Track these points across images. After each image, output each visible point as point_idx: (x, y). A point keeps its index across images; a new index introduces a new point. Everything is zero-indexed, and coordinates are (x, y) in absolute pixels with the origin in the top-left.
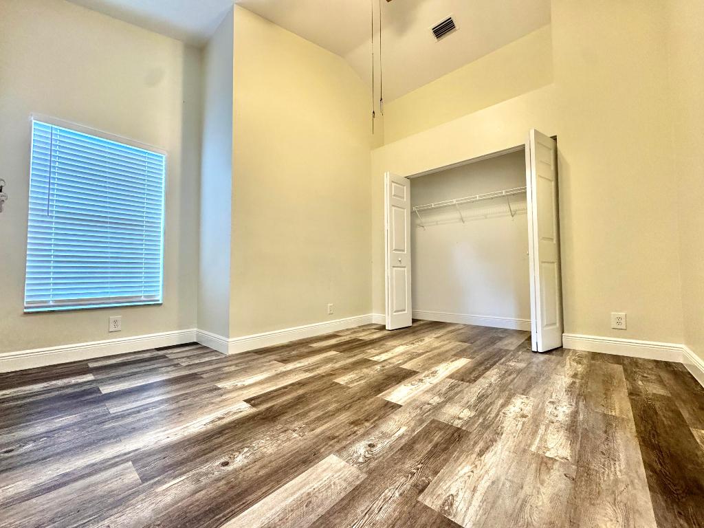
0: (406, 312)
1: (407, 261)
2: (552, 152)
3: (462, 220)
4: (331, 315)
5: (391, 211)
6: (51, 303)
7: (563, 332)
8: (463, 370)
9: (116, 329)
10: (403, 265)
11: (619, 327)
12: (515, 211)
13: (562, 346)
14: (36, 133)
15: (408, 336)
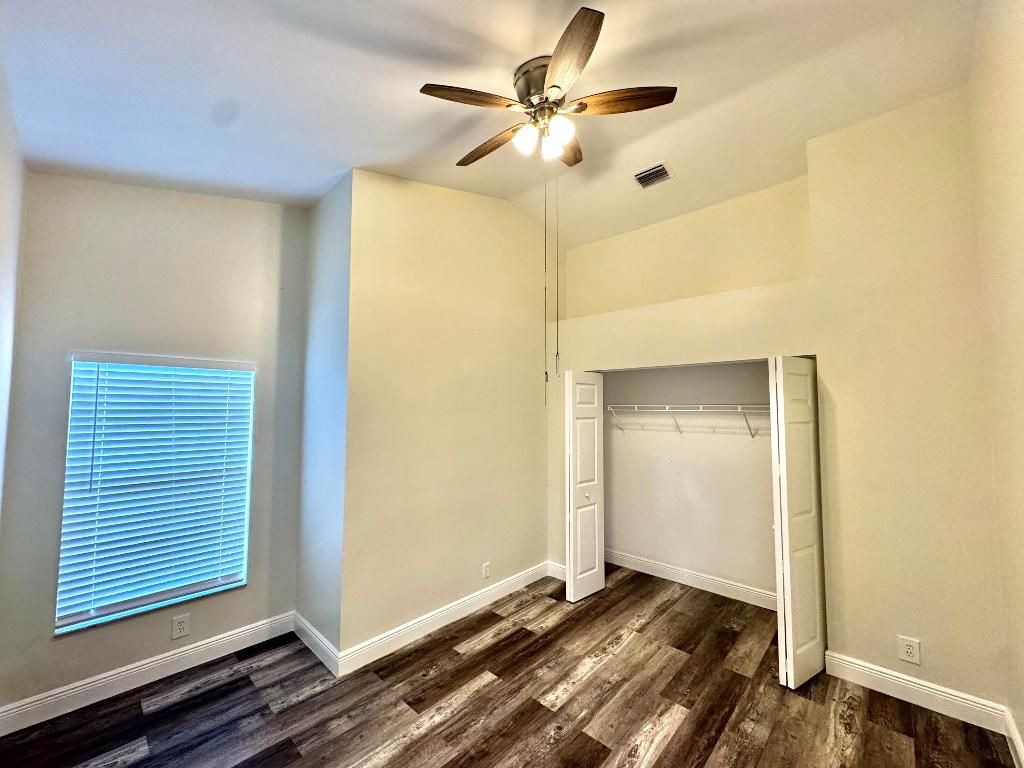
0: (596, 570)
1: (598, 497)
2: (809, 379)
3: (678, 428)
4: (488, 580)
5: (574, 425)
6: (93, 613)
7: (826, 648)
8: (676, 747)
9: (182, 634)
10: (592, 501)
11: (909, 659)
12: (757, 430)
13: (824, 670)
14: (77, 376)
15: (598, 623)
